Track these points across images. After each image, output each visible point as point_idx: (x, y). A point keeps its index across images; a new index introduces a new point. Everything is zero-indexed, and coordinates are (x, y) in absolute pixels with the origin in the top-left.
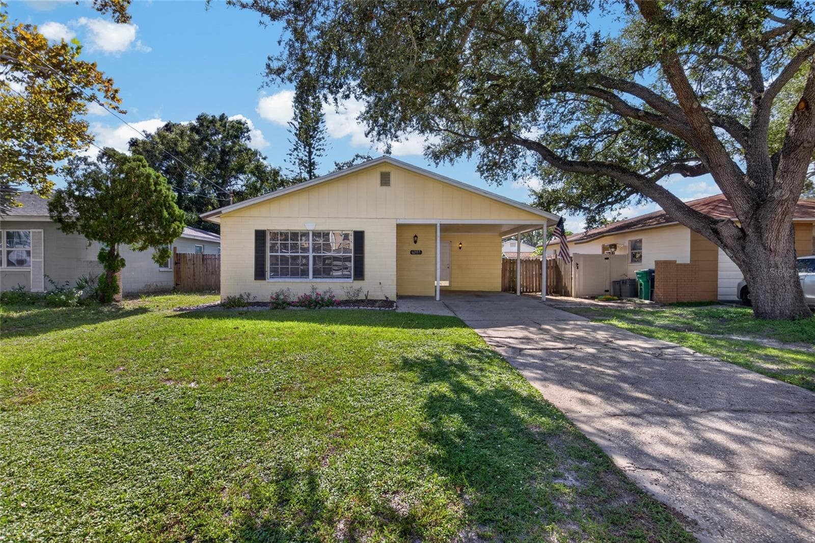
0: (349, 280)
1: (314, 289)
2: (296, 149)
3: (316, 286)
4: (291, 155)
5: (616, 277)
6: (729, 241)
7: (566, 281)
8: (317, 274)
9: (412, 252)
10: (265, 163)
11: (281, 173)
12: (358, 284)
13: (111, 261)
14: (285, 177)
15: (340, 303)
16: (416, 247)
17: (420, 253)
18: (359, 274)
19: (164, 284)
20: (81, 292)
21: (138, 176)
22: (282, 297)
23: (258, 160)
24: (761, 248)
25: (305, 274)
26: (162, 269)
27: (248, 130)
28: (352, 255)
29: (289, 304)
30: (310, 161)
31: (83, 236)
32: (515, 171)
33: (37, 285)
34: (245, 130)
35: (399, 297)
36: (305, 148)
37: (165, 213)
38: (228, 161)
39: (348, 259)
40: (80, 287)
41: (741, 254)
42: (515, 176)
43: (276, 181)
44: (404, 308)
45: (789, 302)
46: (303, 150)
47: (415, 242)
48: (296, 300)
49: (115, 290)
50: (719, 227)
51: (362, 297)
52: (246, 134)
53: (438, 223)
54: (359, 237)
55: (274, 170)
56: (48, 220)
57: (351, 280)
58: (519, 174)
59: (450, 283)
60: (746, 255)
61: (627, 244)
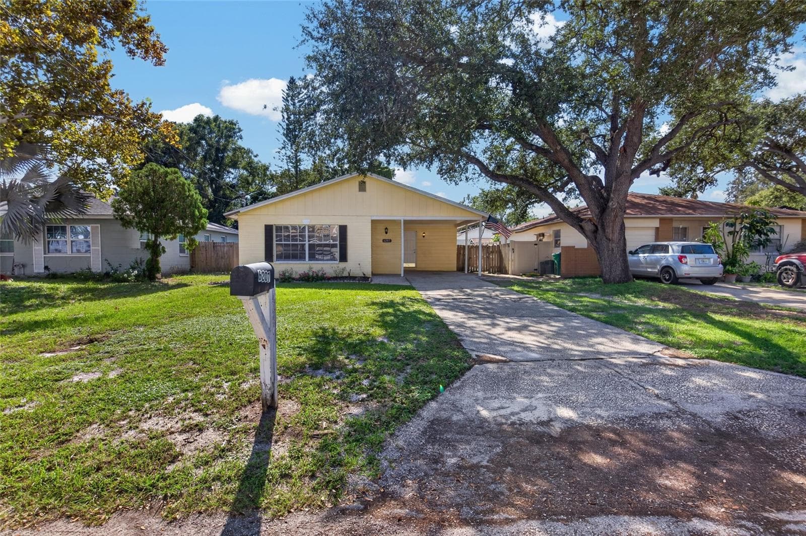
0: (335, 262)
1: (311, 268)
2: (284, 148)
3: (313, 266)
4: (279, 152)
5: (543, 259)
6: (589, 234)
7: (506, 262)
8: (312, 257)
9: (384, 241)
10: (256, 160)
11: (270, 169)
12: (342, 265)
13: (155, 249)
14: (274, 173)
15: (329, 279)
16: (387, 237)
17: (390, 241)
18: (343, 258)
19: (183, 266)
20: (136, 272)
21: (177, 185)
22: (287, 274)
23: (250, 157)
24: (604, 238)
25: (302, 258)
26: (181, 255)
27: (240, 130)
28: (338, 243)
29: (294, 279)
30: (296, 158)
31: (136, 229)
32: (467, 175)
33: (97, 266)
34: (237, 130)
35: (373, 274)
36: (291, 146)
37: (197, 213)
38: (223, 158)
39: (334, 246)
40: (134, 268)
41: (594, 242)
42: (467, 179)
43: (265, 175)
44: (376, 281)
45: (618, 272)
46: (290, 148)
47: (386, 233)
48: (298, 276)
49: (158, 270)
50: (583, 224)
51: (345, 274)
52: (238, 134)
53: (402, 219)
54: (343, 230)
55: (264, 166)
56: (112, 217)
57: (337, 262)
58: (470, 177)
59: (416, 265)
60: (597, 243)
61: (551, 232)
